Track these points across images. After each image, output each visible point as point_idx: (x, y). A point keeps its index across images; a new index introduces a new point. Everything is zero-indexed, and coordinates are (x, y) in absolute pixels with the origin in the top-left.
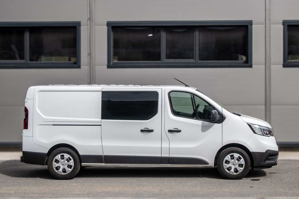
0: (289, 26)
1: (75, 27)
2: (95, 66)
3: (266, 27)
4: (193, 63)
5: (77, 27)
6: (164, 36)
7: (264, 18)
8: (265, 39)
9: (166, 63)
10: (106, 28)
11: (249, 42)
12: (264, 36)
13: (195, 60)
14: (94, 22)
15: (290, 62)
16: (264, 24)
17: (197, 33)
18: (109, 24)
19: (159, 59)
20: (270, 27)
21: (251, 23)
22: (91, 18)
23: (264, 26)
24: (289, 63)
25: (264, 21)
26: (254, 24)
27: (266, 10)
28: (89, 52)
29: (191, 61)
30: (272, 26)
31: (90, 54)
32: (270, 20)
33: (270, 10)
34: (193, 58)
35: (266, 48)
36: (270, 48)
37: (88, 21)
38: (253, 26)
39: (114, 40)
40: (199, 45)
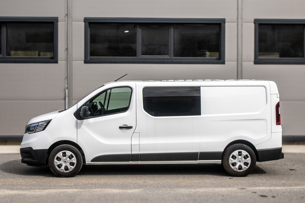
0: (259, 24)
1: (53, 23)
2: (72, 61)
3: (238, 25)
4: (168, 59)
5: (55, 23)
6: (139, 32)
7: (236, 17)
8: (237, 36)
9: (142, 59)
10: (83, 24)
11: (222, 39)
12: (236, 34)
13: (170, 56)
14: (72, 17)
15: (261, 60)
16: (236, 22)
17: (172, 30)
18: (86, 20)
19: (136, 56)
20: (242, 25)
21: (224, 21)
22: (68, 14)
23: (236, 24)
24: (259, 60)
25: (236, 20)
26: (227, 22)
27: (238, 9)
28: (66, 47)
29: (166, 57)
30: (244, 24)
31: (67, 49)
32: (242, 18)
33: (242, 9)
34: (168, 55)
35: (238, 45)
36: (242, 46)
37: (65, 17)
38: (226, 24)
39: (91, 35)
40: (174, 41)
